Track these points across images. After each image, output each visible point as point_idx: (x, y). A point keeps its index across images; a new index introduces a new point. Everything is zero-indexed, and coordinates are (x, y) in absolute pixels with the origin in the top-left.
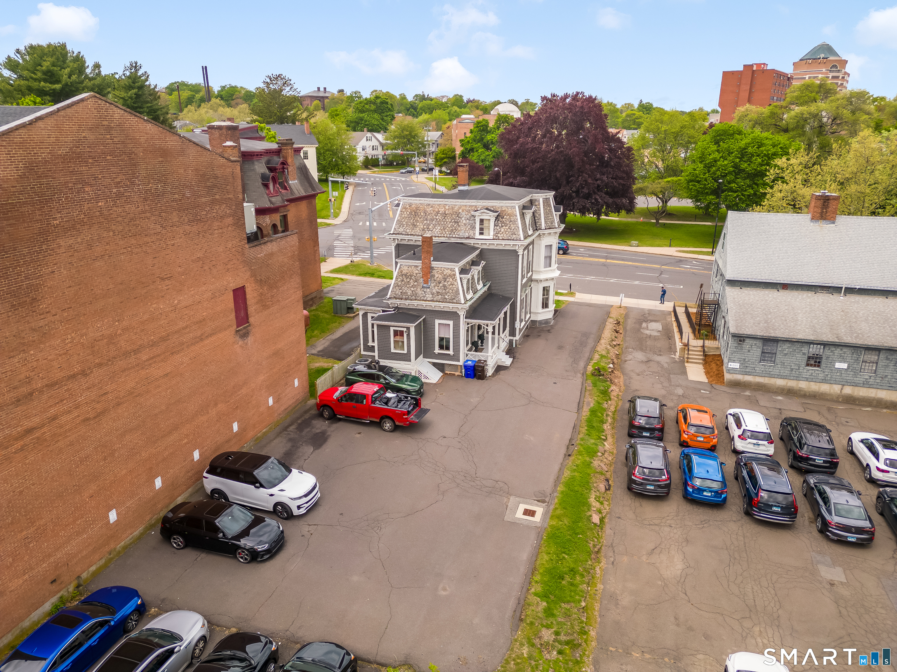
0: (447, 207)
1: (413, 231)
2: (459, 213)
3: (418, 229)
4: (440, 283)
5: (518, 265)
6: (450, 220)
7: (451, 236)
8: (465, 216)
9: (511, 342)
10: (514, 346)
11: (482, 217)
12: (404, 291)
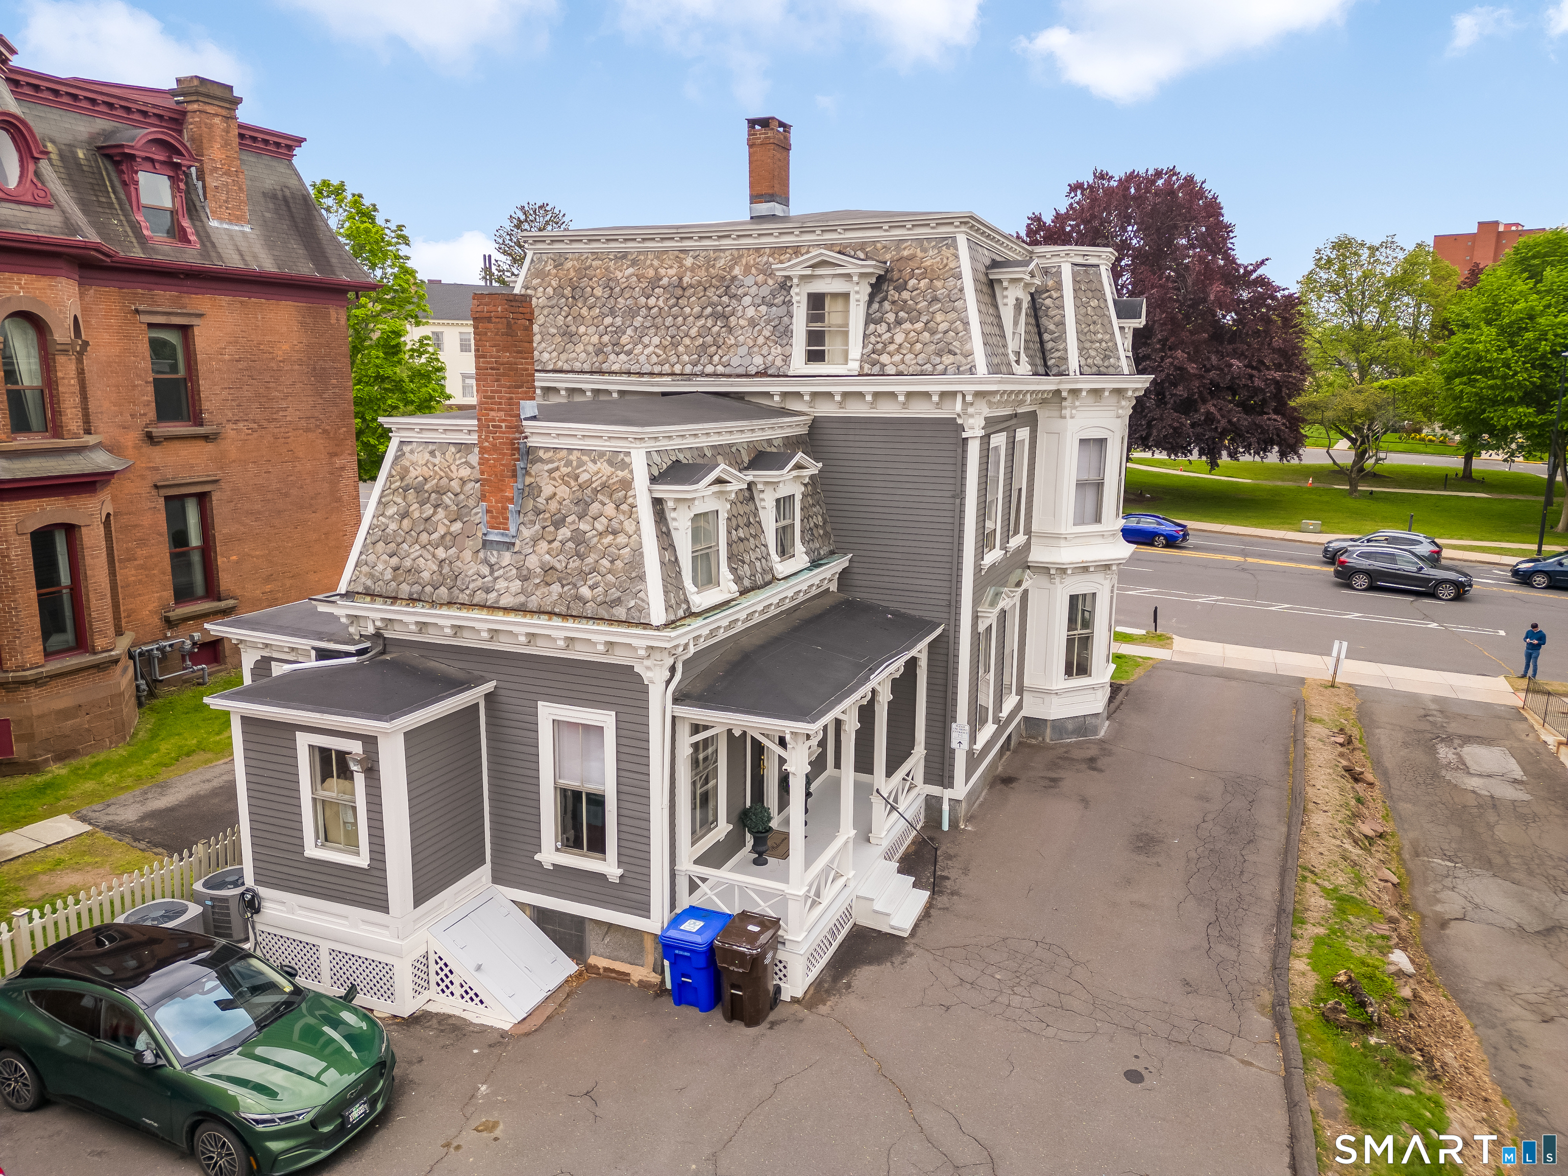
0: (689, 262)
1: (564, 357)
2: (734, 278)
3: (580, 348)
4: (559, 523)
5: (963, 485)
6: (697, 309)
7: (700, 368)
8: (754, 290)
9: (932, 806)
10: (946, 827)
11: (819, 287)
12: (408, 563)
